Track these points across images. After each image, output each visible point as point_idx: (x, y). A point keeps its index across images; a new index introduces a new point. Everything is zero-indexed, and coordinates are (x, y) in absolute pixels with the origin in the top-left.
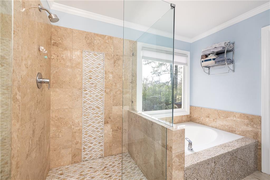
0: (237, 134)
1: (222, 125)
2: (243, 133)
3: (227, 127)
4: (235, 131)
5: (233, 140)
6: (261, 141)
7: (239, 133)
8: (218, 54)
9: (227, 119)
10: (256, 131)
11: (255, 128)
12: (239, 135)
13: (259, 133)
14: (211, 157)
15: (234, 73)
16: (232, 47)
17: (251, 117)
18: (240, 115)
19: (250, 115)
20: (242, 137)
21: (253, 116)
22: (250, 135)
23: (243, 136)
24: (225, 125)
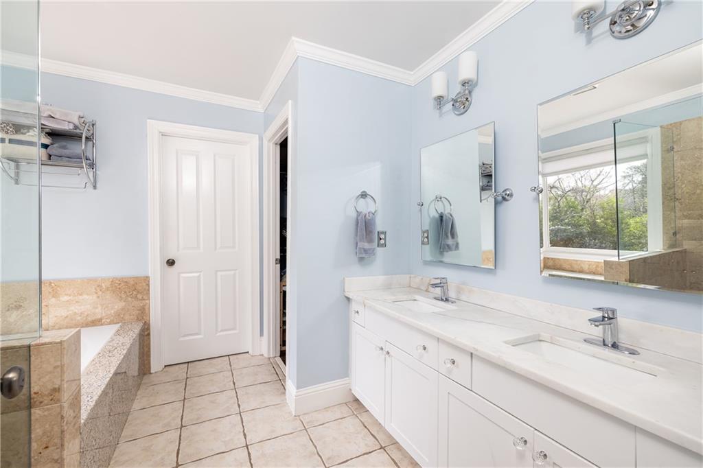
0: (106, 325)
1: (67, 317)
2: (118, 318)
3: (79, 318)
4: (100, 320)
5: (110, 336)
6: (149, 321)
7: (108, 321)
8: (54, 134)
9: (80, 297)
10: (141, 305)
11: (140, 300)
12: (110, 324)
13: (147, 307)
14: (108, 379)
15: (96, 190)
16: (91, 132)
17: (132, 283)
18: (112, 281)
19: (131, 278)
20: (117, 326)
21: (137, 278)
22: (132, 317)
23: (118, 323)
24: (75, 313)
